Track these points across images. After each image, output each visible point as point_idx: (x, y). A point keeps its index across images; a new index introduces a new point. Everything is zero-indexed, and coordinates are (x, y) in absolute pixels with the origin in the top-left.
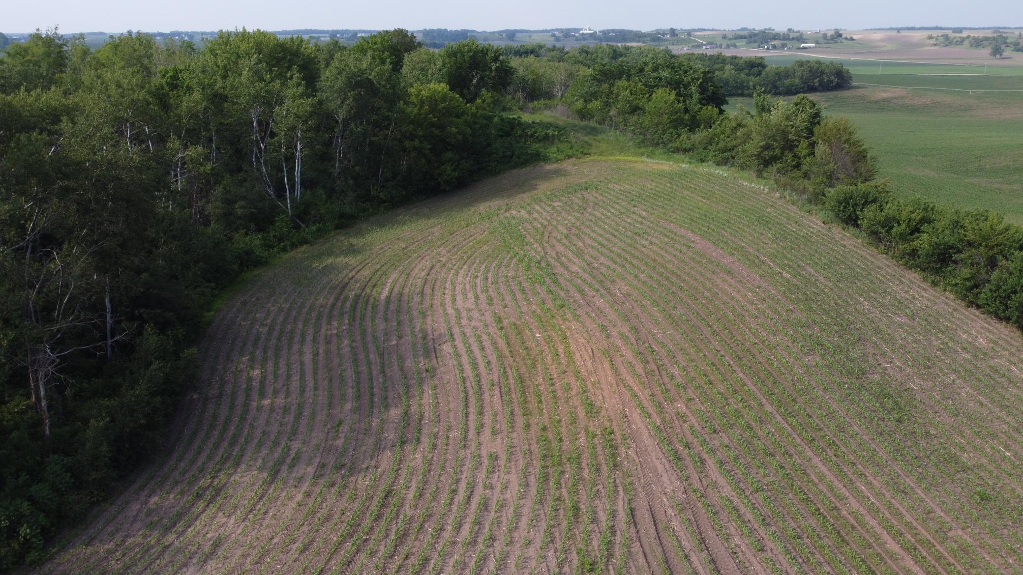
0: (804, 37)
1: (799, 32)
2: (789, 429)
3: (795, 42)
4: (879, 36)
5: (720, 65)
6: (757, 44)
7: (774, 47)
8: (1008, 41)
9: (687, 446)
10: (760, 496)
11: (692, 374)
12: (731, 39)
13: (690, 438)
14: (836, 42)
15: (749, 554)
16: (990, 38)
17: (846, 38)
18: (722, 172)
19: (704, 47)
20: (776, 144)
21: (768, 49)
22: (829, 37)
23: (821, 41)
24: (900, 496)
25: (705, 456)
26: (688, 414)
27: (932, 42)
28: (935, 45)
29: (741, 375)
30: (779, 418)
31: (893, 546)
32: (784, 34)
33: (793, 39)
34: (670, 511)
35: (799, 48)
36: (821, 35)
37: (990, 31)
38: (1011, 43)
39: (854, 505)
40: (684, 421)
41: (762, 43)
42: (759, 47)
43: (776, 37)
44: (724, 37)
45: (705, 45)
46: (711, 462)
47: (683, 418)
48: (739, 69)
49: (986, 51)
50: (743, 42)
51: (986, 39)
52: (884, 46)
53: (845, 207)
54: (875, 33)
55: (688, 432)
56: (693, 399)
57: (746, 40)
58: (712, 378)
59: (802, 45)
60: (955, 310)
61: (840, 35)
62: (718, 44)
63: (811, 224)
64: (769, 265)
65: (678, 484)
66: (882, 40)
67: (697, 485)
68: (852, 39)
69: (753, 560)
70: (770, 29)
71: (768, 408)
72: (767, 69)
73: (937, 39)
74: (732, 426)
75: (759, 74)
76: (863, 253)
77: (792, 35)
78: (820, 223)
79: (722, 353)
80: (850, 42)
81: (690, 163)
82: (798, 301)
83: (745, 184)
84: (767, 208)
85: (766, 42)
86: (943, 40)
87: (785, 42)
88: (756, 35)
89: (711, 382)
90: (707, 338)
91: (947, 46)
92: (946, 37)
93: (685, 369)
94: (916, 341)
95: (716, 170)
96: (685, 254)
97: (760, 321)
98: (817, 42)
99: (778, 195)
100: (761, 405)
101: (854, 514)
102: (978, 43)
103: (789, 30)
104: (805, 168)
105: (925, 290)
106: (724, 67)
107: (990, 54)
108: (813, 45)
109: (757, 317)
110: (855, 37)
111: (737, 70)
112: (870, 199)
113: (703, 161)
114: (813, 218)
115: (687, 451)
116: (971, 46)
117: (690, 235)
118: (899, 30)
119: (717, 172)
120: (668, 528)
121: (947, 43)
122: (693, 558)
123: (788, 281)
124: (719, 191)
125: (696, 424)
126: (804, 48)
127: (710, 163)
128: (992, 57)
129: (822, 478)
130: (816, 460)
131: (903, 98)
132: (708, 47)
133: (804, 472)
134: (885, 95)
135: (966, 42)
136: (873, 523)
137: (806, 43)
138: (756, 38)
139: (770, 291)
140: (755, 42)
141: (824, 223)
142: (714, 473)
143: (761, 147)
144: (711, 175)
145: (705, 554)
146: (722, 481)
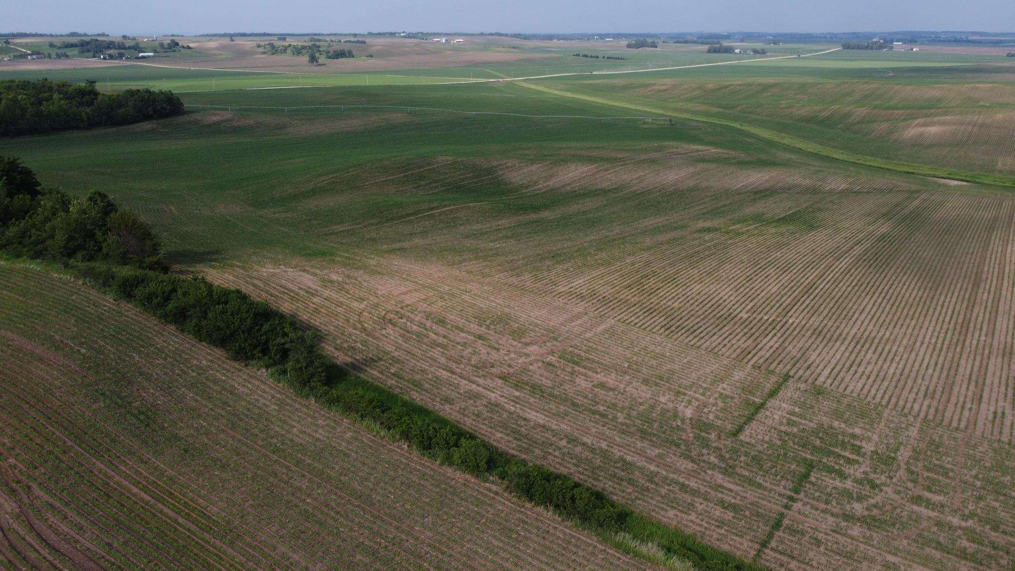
0: (140, 46)
1: (134, 39)
2: (82, 451)
3: (132, 51)
4: (213, 44)
5: (47, 94)
6: (91, 54)
7: (111, 57)
8: (321, 49)
9: (19, 482)
10: (64, 494)
11: (18, 438)
12: (59, 48)
13: (20, 477)
14: (174, 51)
15: (58, 523)
16: (306, 47)
17: (183, 47)
18: (35, 266)
19: (29, 57)
20: (77, 236)
21: (104, 59)
22: (166, 46)
23: (159, 49)
24: (142, 465)
25: (31, 484)
26: (17, 463)
27: (261, 50)
28: (264, 53)
29: (51, 429)
30: (76, 447)
31: (135, 490)
32: (118, 43)
33: (129, 48)
34: (11, 521)
35: (138, 58)
36: (157, 43)
37: (307, 38)
38: (323, 51)
39: (117, 478)
40: (15, 469)
41: (97, 53)
42: (94, 57)
43: (110, 45)
44: (52, 45)
45: (30, 54)
46: (34, 486)
47: (15, 467)
48: (69, 97)
49: (305, 59)
50: (75, 51)
51: (304, 47)
52: (220, 54)
53: (124, 289)
54: (209, 41)
55: (18, 474)
56: (20, 454)
57: (78, 48)
58: (32, 436)
59: (141, 55)
60: (193, 346)
61: (177, 44)
62: (46, 53)
63: (105, 303)
64: (71, 346)
65: (14, 505)
66: (217, 49)
67: (26, 501)
68: (189, 48)
69: (61, 525)
70: (103, 35)
71: (70, 443)
72: (100, 98)
73: (265, 48)
74: (46, 461)
75: (92, 103)
76: (140, 319)
77: (128, 43)
78: (112, 301)
79: (38, 418)
80: (188, 51)
81: (7, 260)
82: (89, 368)
83: (56, 275)
84: (72, 295)
85: (101, 51)
86: (270, 49)
87: (122, 51)
88: (88, 43)
89: (31, 439)
90: (26, 412)
91: (274, 54)
92: (272, 46)
93: (12, 437)
94: (165, 374)
95: (30, 265)
96: (6, 352)
97: (63, 389)
98: (155, 51)
99: (80, 282)
100: (65, 442)
101: (117, 483)
102: (298, 51)
103: (125, 37)
104: (105, 250)
105: (177, 337)
106: (52, 96)
107: (309, 62)
108: (152, 54)
109: (61, 387)
110: (191, 45)
111: (68, 99)
112: (140, 281)
113: (18, 256)
114: (107, 297)
115: (18, 485)
116: (293, 54)
117: (9, 334)
118: (232, 36)
119: (31, 267)
120: (9, 530)
121: (274, 51)
122: (27, 538)
123: (83, 355)
124: (33, 286)
125: (23, 468)
126: (143, 57)
127: (25, 257)
128: (310, 64)
129: (100, 471)
130: (98, 463)
131: (230, 120)
132: (34, 57)
133: (91, 472)
134: (216, 119)
135: (289, 51)
136: (126, 483)
137: (144, 52)
138: (89, 47)
139: (70, 366)
140: (88, 51)
141: (115, 300)
142: (37, 490)
143: (64, 240)
144: (27, 270)
145: (34, 533)
146: (41, 493)
